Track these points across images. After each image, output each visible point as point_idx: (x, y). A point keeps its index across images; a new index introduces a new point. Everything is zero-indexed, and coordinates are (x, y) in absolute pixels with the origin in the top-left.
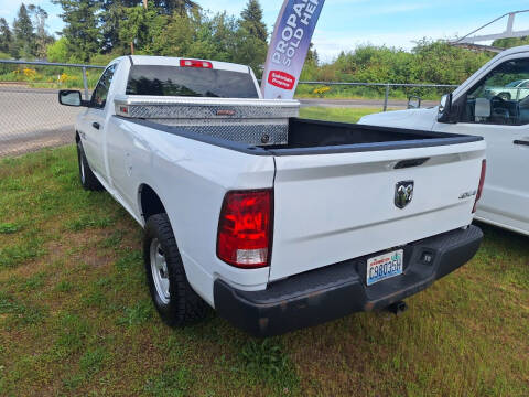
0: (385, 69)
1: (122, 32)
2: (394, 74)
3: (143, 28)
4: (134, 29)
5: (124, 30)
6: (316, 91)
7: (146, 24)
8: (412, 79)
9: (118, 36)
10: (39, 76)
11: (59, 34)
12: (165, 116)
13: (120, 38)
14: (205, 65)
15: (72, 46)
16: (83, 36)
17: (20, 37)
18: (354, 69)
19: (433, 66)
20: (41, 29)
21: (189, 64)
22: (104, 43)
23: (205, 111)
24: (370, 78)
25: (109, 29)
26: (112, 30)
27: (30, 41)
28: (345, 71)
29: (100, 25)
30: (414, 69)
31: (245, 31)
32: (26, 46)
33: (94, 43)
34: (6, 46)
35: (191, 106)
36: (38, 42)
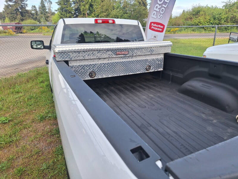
0: (208, 18)
1: (82, 8)
2: (212, 19)
3: (91, 6)
4: (87, 6)
5: (83, 7)
6: (172, 30)
7: (92, 3)
8: (223, 22)
9: (80, 10)
10: (48, 30)
11: (56, 11)
12: (82, 58)
13: (81, 11)
14: (111, 22)
15: (62, 16)
16: (66, 11)
17: (42, 13)
18: (191, 18)
19: (235, 14)
20: (49, 9)
21: (101, 21)
22: (75, 14)
23: (108, 53)
24: (200, 22)
25: (76, 7)
26: (78, 7)
27: (45, 15)
28: (187, 19)
29: (73, 5)
30: (224, 16)
31: (137, 3)
32: (43, 17)
33: (70, 14)
34: (36, 17)
35: (99, 51)
36: (48, 15)
